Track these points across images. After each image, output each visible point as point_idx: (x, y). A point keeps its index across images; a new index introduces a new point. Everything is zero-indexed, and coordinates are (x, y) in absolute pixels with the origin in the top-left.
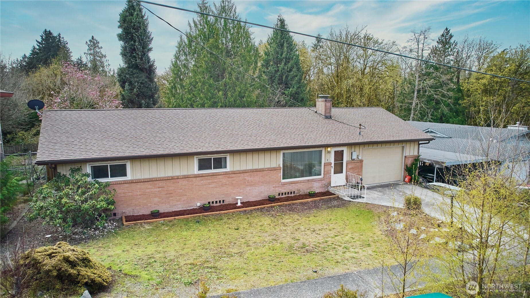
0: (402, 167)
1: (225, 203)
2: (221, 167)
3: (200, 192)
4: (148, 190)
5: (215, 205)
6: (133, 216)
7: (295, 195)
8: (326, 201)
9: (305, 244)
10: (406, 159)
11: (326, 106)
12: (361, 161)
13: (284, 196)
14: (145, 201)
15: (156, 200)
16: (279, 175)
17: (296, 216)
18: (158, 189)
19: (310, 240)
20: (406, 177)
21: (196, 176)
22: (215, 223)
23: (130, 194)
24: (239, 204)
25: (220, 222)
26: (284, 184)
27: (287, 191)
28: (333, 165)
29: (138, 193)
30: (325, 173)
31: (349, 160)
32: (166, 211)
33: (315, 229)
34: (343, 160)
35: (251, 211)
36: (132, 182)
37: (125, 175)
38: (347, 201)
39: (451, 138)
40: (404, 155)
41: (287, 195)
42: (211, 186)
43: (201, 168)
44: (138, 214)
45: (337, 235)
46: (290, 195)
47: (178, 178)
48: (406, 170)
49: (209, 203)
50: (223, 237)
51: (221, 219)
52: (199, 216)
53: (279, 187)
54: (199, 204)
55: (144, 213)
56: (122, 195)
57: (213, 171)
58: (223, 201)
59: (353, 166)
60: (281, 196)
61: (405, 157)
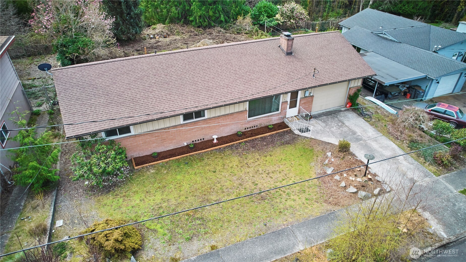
0: (346, 96)
1: (205, 140)
2: (201, 117)
3: (186, 136)
4: (148, 140)
5: (197, 142)
6: (139, 157)
7: (258, 127)
8: (281, 135)
9: (261, 190)
10: (350, 90)
11: (288, 44)
12: (313, 96)
13: (249, 129)
14: (147, 147)
15: (155, 145)
16: (246, 116)
17: (257, 156)
18: (155, 138)
19: (265, 185)
20: (347, 104)
21: (182, 125)
22: (199, 164)
23: (135, 144)
24: (215, 141)
25: (203, 163)
26: (249, 122)
27: (251, 126)
28: (289, 103)
29: (141, 143)
30: (282, 109)
31: (302, 97)
32: (162, 151)
33: (269, 171)
34: (297, 98)
35: (225, 148)
36: (135, 136)
37: (130, 132)
38: (297, 135)
39: (400, 43)
40: (349, 87)
41: (251, 129)
42: (194, 130)
43: (185, 119)
44: (143, 155)
45: (284, 178)
46: (253, 128)
47: (168, 128)
48: (349, 98)
49: (193, 141)
50: (205, 181)
51: (203, 160)
52: (187, 156)
53: (245, 124)
54: (186, 144)
55: (147, 154)
56: (130, 145)
57: (195, 120)
58: (203, 139)
59: (305, 101)
60: (247, 130)
61: (350, 88)
